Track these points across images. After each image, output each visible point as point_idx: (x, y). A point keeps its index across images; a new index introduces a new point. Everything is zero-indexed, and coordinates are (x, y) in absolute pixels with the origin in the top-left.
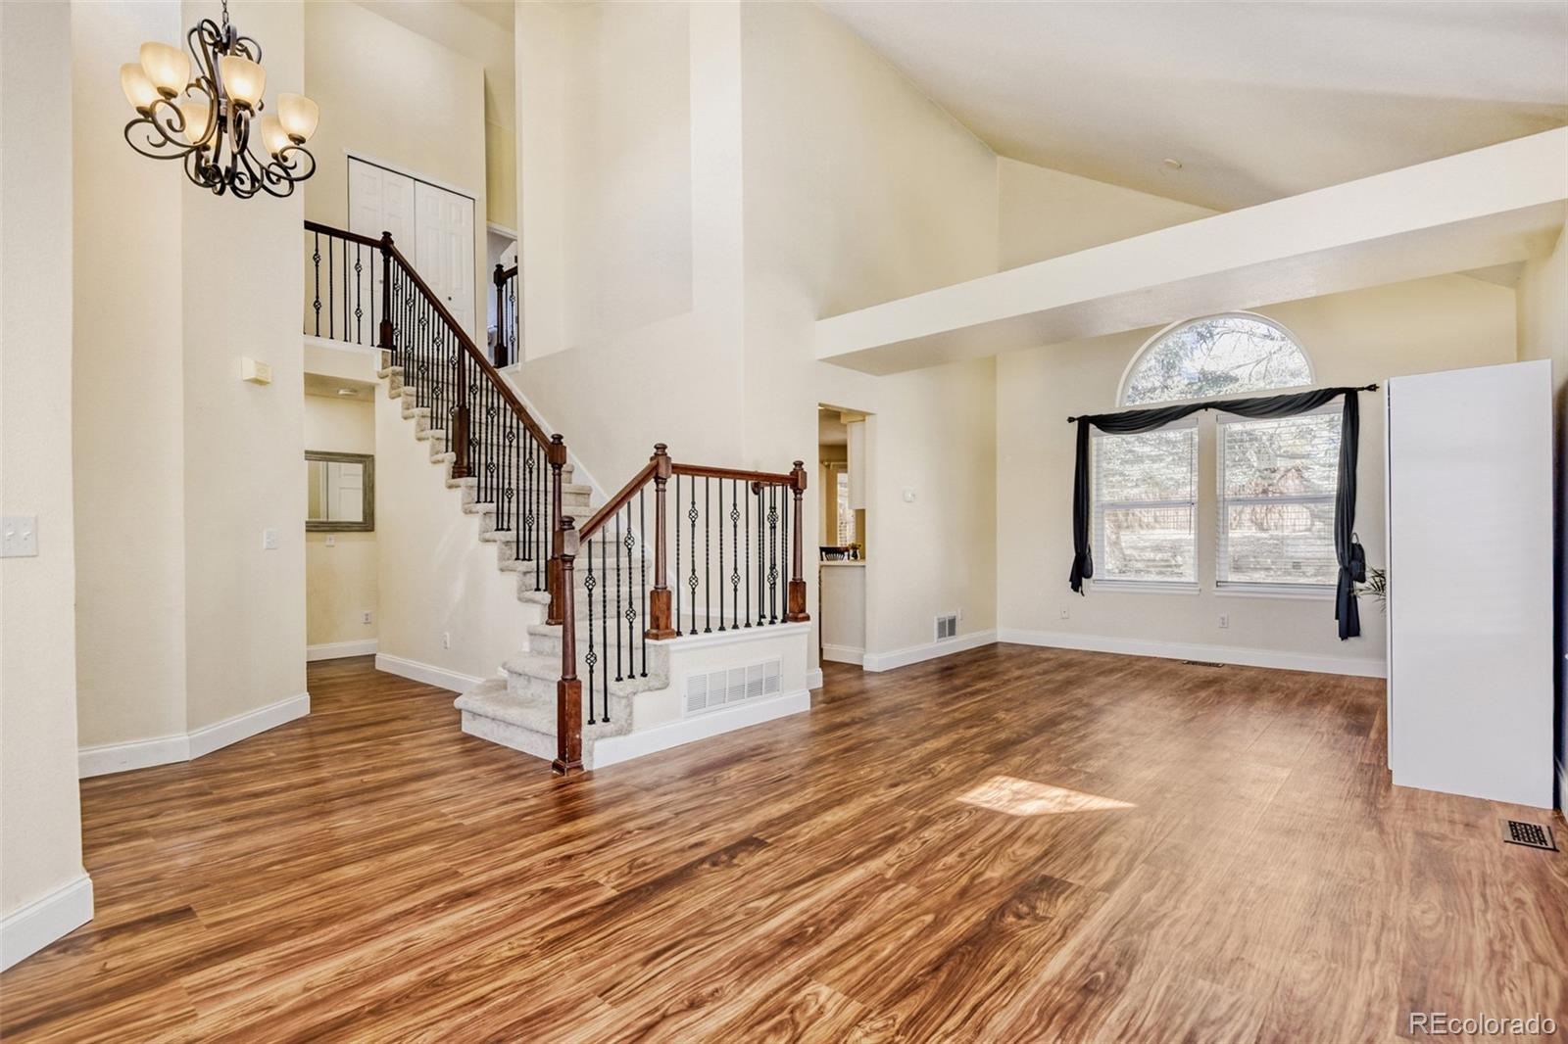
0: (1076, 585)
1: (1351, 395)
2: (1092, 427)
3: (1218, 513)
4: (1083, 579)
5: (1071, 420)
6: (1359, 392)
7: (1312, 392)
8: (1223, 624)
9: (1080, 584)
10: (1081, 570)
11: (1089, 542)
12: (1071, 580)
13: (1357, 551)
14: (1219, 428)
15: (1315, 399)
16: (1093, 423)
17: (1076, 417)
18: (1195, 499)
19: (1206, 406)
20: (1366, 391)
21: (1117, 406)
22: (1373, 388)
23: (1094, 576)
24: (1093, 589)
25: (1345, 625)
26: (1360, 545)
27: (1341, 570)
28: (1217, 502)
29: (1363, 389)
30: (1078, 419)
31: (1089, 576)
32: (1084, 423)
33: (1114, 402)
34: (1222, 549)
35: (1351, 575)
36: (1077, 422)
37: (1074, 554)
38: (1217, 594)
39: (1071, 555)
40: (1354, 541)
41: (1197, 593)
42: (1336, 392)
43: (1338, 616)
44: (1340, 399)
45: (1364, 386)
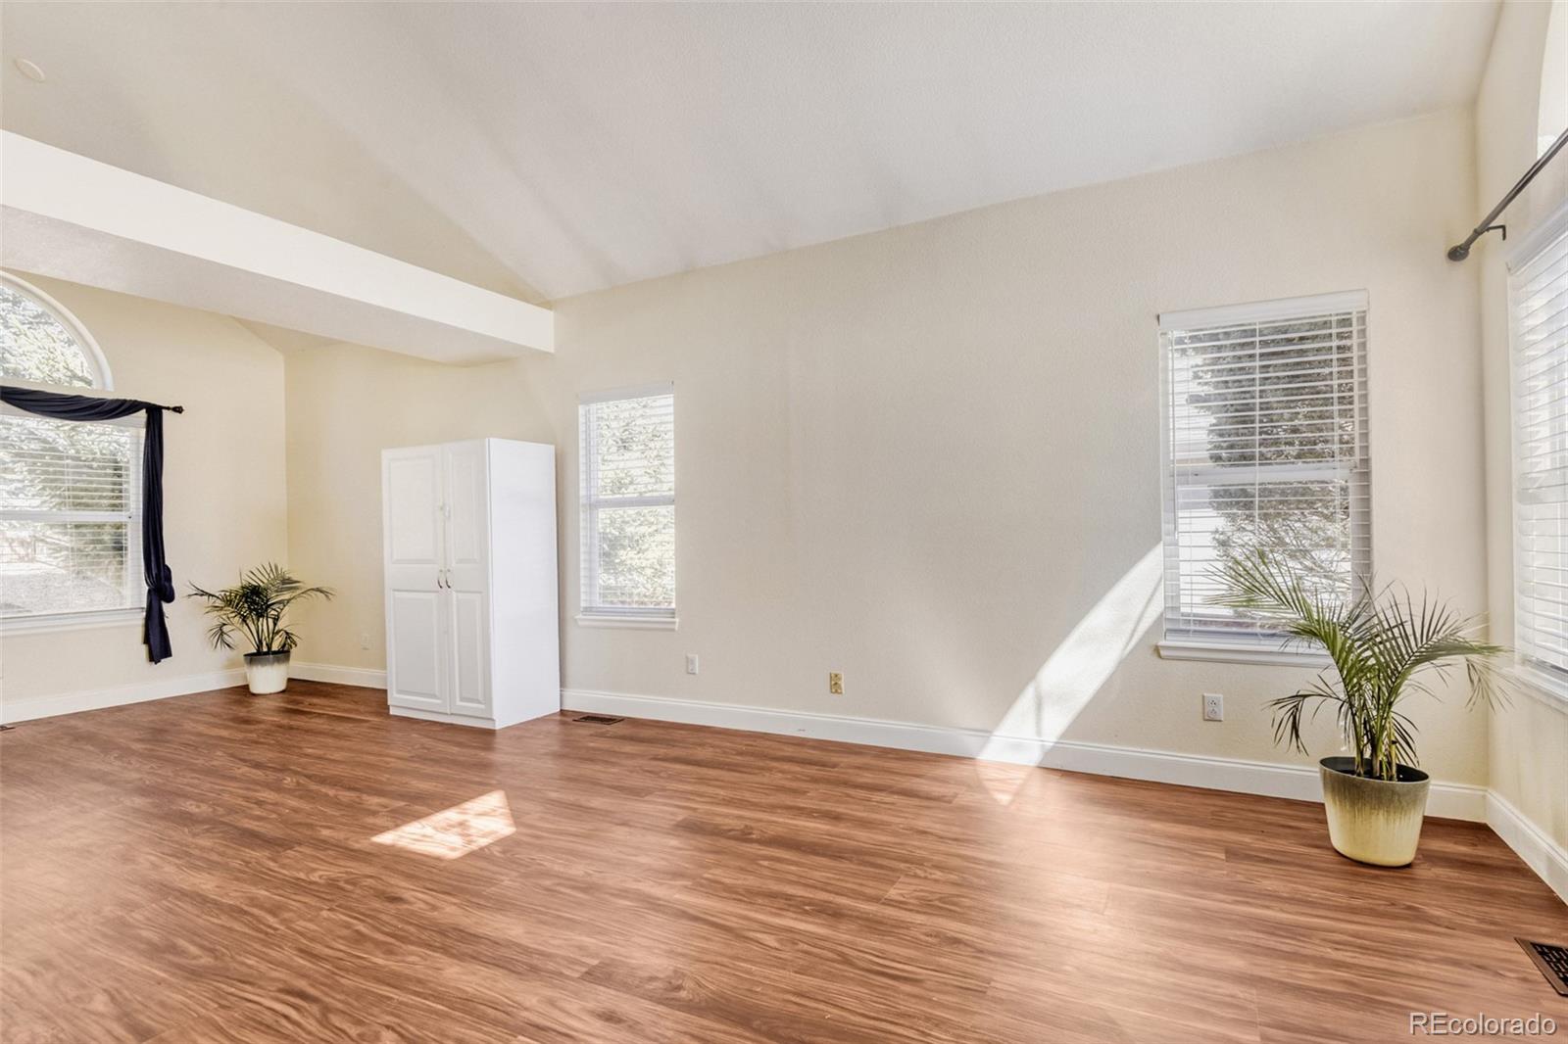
1: (155, 414)
6: (164, 411)
7: (117, 400)
20: (172, 412)
22: (178, 410)
25: (157, 648)
27: (149, 591)
29: (168, 408)
35: (162, 595)
42: (136, 406)
43: (147, 640)
44: (142, 414)
45: (172, 406)
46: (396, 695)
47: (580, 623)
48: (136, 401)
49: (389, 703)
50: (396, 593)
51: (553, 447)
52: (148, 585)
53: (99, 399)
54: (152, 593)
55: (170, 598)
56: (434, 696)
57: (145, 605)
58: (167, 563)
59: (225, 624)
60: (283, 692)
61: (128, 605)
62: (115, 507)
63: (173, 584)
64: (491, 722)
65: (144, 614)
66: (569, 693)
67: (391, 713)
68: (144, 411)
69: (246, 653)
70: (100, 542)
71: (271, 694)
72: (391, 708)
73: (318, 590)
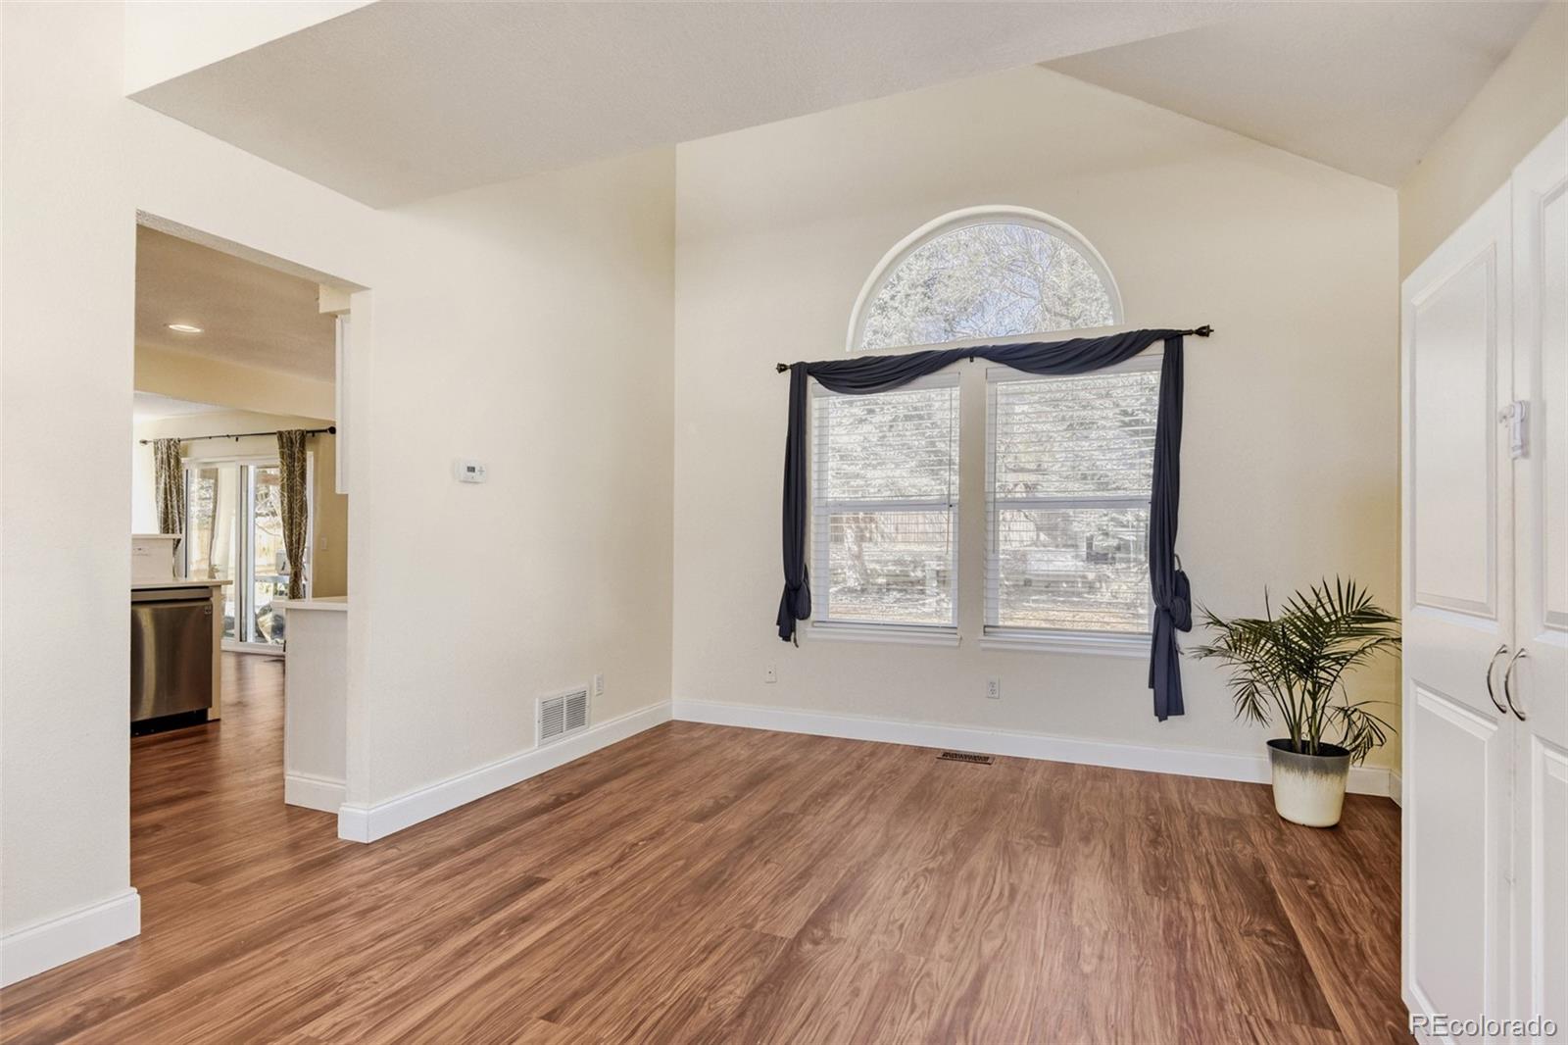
0: (787, 631)
1: (1174, 342)
2: (812, 381)
3: (986, 521)
4: (797, 621)
5: (782, 368)
6: (1185, 338)
7: (1119, 335)
8: (993, 692)
9: (793, 629)
10: (794, 606)
11: (806, 561)
12: (778, 624)
13: (1181, 583)
14: (989, 389)
15: (1124, 346)
16: (813, 375)
17: (788, 364)
18: (955, 498)
19: (972, 354)
20: (1194, 336)
21: (848, 349)
22: (1204, 332)
23: (813, 616)
24: (810, 636)
25: (1164, 699)
26: (1183, 573)
27: (1156, 611)
28: (986, 503)
29: (1190, 333)
30: (792, 367)
31: (805, 616)
32: (800, 374)
33: (844, 342)
34: (990, 575)
35: (1173, 619)
36: (789, 371)
37: (784, 582)
38: (983, 645)
39: (779, 583)
40: (1177, 568)
41: (957, 644)
43: (1153, 682)
44: (1158, 349)
45: (1193, 330)
48: (1153, 329)
54: (1161, 612)
55: (1186, 625)
69: (1276, 738)
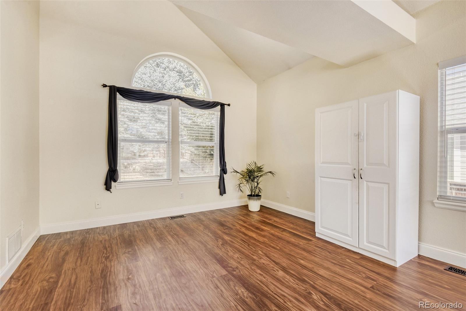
0: (108, 188)
1: (222, 106)
2: (118, 96)
4: (112, 183)
5: (105, 86)
6: (225, 105)
7: (213, 102)
8: (182, 197)
9: (110, 186)
10: (113, 177)
11: (117, 160)
12: (105, 185)
16: (119, 92)
17: (108, 85)
19: (176, 97)
22: (229, 105)
23: (119, 180)
24: (117, 188)
25: (223, 191)
29: (226, 104)
30: (110, 86)
31: (115, 181)
32: (113, 91)
35: (224, 172)
36: (108, 88)
41: (172, 184)
42: (219, 103)
43: (220, 188)
44: (219, 107)
45: (227, 104)
46: (320, 228)
47: (436, 205)
48: (218, 102)
49: (316, 231)
50: (321, 178)
51: (419, 97)
52: (220, 168)
53: (209, 101)
54: (221, 170)
55: (226, 173)
56: (347, 235)
57: (219, 175)
58: (226, 161)
59: (241, 183)
60: (259, 211)
61: (214, 175)
62: (211, 140)
63: (227, 167)
64: (394, 262)
65: (219, 178)
66: (423, 245)
67: (317, 236)
68: (220, 106)
69: (248, 194)
70: (206, 152)
71: (256, 212)
72: (316, 233)
73: (270, 172)
